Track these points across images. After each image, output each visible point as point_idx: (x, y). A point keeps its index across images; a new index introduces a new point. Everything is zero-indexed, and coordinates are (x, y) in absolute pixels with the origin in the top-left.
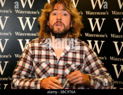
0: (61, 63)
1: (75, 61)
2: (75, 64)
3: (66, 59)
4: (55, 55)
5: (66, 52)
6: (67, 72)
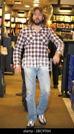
0: (38, 34)
3: (40, 32)
4: (35, 31)
5: (40, 30)
6: (41, 38)
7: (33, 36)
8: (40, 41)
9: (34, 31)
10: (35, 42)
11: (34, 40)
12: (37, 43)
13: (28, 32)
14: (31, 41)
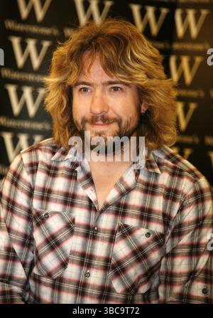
0: (107, 222)
1: (149, 220)
2: (147, 228)
3: (120, 209)
5: (123, 188)
6: (122, 249)
7: (70, 226)
8: (111, 273)
9: (90, 192)
10: (72, 272)
11: (67, 260)
12: (85, 285)
13: (44, 190)
14: (50, 261)
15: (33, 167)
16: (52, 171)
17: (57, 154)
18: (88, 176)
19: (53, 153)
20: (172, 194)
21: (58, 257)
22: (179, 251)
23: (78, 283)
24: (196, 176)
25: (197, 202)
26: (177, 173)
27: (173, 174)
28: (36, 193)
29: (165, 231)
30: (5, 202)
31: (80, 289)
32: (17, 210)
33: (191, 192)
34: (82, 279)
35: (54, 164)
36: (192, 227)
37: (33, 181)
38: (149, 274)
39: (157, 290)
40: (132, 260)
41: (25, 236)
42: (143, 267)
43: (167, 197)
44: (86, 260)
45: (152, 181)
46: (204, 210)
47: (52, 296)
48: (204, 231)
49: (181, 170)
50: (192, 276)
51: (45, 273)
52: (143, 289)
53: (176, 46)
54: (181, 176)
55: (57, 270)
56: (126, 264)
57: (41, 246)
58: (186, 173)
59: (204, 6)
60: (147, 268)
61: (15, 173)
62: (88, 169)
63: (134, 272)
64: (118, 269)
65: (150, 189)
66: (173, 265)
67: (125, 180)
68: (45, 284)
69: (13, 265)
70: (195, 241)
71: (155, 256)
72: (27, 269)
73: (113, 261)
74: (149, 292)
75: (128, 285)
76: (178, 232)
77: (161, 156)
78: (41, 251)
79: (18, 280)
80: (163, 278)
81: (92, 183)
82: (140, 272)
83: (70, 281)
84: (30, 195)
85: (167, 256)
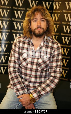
5: (41, 46)
6: (40, 61)
8: (38, 66)
9: (33, 48)
10: (29, 66)
11: (28, 63)
12: (32, 69)
13: (22, 47)
14: (24, 64)
15: (19, 42)
16: (24, 43)
17: (25, 39)
18: (32, 44)
19: (24, 38)
20: (52, 48)
21: (26, 63)
22: (54, 61)
23: (31, 68)
24: (58, 44)
25: (58, 50)
26: (53, 43)
27: (52, 43)
28: (20, 48)
29: (50, 57)
30: (13, 50)
31: (31, 70)
32: (16, 52)
33: (56, 47)
34: (32, 67)
35: (24, 41)
36: (57, 55)
37: (20, 45)
38: (47, 66)
39: (49, 70)
40: (43, 63)
41: (18, 58)
42: (45, 65)
43: (51, 49)
44: (32, 63)
45: (47, 45)
46: (59, 52)
47: (25, 71)
48: (59, 56)
49: (54, 42)
50: (57, 67)
51: (23, 66)
52: (45, 69)
53: (54, 11)
54: (54, 44)
55: (26, 66)
56: (41, 64)
57: (22, 60)
58: (55, 43)
59: (60, 1)
60: (46, 65)
61: (15, 43)
62: (32, 42)
63: (43, 66)
64: (39, 65)
65: (47, 47)
66: (52, 64)
67: (41, 44)
68: (23, 69)
69: (16, 65)
70: (57, 59)
71: (48, 62)
72: (19, 65)
73: (38, 63)
74: (46, 70)
75: (42, 69)
76: (53, 57)
77: (50, 39)
78: (22, 61)
79: (17, 68)
80: (50, 67)
81: (33, 45)
82: (44, 66)
83: (29, 68)
84: (19, 48)
85: (51, 62)
